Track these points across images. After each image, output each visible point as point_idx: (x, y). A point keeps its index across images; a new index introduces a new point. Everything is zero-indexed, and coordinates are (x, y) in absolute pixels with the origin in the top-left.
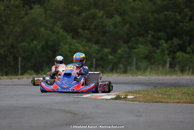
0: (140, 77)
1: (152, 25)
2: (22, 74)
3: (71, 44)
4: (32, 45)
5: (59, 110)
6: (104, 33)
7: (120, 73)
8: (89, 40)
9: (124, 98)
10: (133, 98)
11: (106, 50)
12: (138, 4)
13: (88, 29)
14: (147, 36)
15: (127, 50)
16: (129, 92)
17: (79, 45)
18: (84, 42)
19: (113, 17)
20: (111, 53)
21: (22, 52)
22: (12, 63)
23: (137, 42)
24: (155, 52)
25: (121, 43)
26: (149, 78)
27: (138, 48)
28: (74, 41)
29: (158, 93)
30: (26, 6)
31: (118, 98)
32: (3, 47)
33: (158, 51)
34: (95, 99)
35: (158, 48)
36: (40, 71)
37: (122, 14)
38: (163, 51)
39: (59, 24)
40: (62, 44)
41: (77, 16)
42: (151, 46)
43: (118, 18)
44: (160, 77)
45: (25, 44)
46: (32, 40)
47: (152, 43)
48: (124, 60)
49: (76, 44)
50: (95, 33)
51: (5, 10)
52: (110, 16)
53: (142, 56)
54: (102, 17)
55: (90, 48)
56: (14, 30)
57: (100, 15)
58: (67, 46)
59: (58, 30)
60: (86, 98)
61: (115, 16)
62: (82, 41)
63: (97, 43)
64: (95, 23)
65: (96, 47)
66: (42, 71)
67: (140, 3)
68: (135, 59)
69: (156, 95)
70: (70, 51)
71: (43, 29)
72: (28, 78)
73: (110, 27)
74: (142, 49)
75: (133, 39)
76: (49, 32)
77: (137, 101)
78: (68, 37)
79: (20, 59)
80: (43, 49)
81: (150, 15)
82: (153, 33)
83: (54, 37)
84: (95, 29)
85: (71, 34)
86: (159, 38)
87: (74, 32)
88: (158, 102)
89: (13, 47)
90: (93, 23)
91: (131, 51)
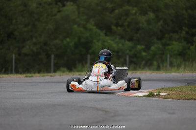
0: (173, 74)
1: (186, 22)
2: (55, 71)
3: (104, 41)
4: (65, 42)
5: (91, 107)
6: (138, 30)
7: (154, 70)
8: (122, 37)
9: (157, 95)
10: (166, 95)
11: (139, 47)
13: (122, 26)
14: (181, 33)
15: (161, 47)
16: (162, 89)
17: (112, 42)
18: (117, 40)
19: (147, 13)
20: (144, 50)
21: (54, 50)
22: (45, 61)
23: (171, 39)
24: (189, 48)
25: (155, 40)
26: (182, 75)
27: (172, 44)
28: (107, 38)
29: (191, 90)
30: (59, 4)
31: (151, 95)
32: (35, 44)
33: (191, 47)
34: (128, 97)
35: (192, 45)
36: (73, 69)
37: (156, 10)
39: (92, 21)
40: (95, 41)
41: (111, 13)
42: (185, 43)
43: (151, 15)
44: (194, 74)
45: (57, 41)
46: (65, 38)
47: (186, 39)
48: (157, 56)
49: (109, 41)
50: (128, 30)
51: (37, 8)
52: (144, 13)
53: (176, 52)
54: (135, 13)
55: (123, 45)
56: (47, 28)
57: (134, 11)
58: (100, 44)
60: (119, 95)
61: (149, 13)
62: (116, 38)
63: (130, 40)
64: (128, 20)
65: (129, 44)
66: (75, 67)
68: (168, 56)
69: (189, 92)
71: (75, 26)
72: (60, 75)
73: (143, 24)
74: (176, 46)
75: (167, 35)
76: (82, 29)
77: (169, 98)
78: (102, 34)
79: (53, 56)
80: (76, 46)
81: (184, 11)
82: (187, 29)
83: (87, 34)
84: (128, 26)
85: (104, 32)
86: (193, 35)
87: (108, 30)
88: (191, 99)
89: (45, 44)
90: (126, 19)
91: (165, 48)
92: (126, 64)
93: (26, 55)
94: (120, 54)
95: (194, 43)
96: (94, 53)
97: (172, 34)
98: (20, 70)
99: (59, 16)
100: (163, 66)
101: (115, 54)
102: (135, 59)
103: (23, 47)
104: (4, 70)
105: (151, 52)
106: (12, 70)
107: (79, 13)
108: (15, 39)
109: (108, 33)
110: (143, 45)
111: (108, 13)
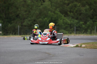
3: (64, 20)
4: (44, 20)
6: (80, 14)
8: (73, 18)
11: (81, 23)
13: (72, 12)
15: (92, 22)
17: (68, 20)
19: (85, 6)
25: (89, 19)
28: (65, 18)
30: (42, 1)
32: (29, 21)
37: (90, 5)
39: (58, 10)
40: (59, 19)
43: (87, 7)
45: (40, 19)
46: (44, 18)
48: (90, 27)
49: (66, 19)
50: (76, 14)
51: (31, 3)
52: (84, 5)
54: (80, 6)
55: (73, 21)
56: (36, 13)
57: (79, 5)
58: (62, 21)
59: (58, 12)
61: (86, 6)
62: (70, 18)
63: (76, 19)
64: (76, 9)
65: (76, 21)
68: (96, 27)
70: (63, 23)
71: (50, 12)
73: (83, 11)
75: (95, 17)
76: (53, 13)
83: (56, 16)
84: (76, 12)
85: (64, 15)
89: (35, 21)
90: (75, 9)
91: (94, 23)
92: (74, 31)
93: (25, 26)
94: (72, 26)
96: (58, 25)
99: (41, 7)
100: (93, 32)
101: (69, 26)
102: (79, 29)
103: (24, 22)
104: (14, 33)
105: (87, 25)
106: (18, 33)
107: (52, 6)
108: (20, 18)
109: (66, 15)
110: (83, 21)
111: (66, 6)
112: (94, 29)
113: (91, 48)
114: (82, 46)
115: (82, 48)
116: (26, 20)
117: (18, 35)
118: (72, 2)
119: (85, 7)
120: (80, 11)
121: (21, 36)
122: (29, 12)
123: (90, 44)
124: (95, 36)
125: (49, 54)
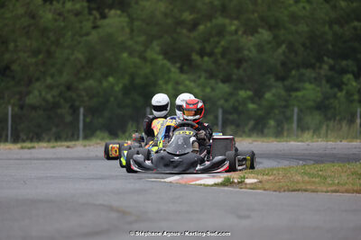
2: (86, 137)
3: (177, 83)
4: (105, 84)
6: (239, 62)
8: (211, 75)
11: (243, 94)
12: (304, 8)
13: (211, 54)
14: (320, 68)
15: (283, 93)
17: (192, 85)
18: (202, 80)
19: (257, 32)
20: (253, 102)
21: (86, 99)
22: (68, 119)
23: (301, 79)
24: (335, 96)
25: (272, 80)
27: (304, 89)
28: (184, 77)
30: (95, 12)
32: (50, 87)
33: (339, 94)
35: (341, 90)
36: (120, 133)
37: (274, 26)
38: (349, 94)
39: (156, 46)
40: (160, 82)
41: (190, 31)
42: (328, 86)
43: (265, 35)
45: (91, 82)
46: (106, 76)
47: (329, 80)
48: (277, 111)
49: (187, 83)
50: (222, 61)
51: (56, 20)
52: (251, 30)
53: (311, 103)
54: (236, 32)
55: (213, 89)
56: (72, 58)
57: (233, 28)
58: (170, 87)
59: (155, 56)
61: (260, 30)
62: (200, 77)
63: (224, 81)
64: (223, 43)
65: (225, 88)
66: (124, 132)
67: (308, 7)
68: (296, 110)
71: (125, 55)
73: (250, 51)
74: (310, 91)
75: (294, 72)
76: (137, 60)
78: (173, 69)
80: (127, 91)
81: (327, 28)
82: (331, 61)
83: (147, 69)
84: (223, 55)
85: (178, 65)
86: (344, 71)
87: (184, 61)
89: (69, 88)
90: (218, 43)
91: (290, 96)
92: (217, 125)
93: (34, 108)
95: (344, 87)
97: (303, 71)
98: (23, 136)
100: (288, 130)
103: (28, 93)
105: (264, 103)
106: (7, 136)
107: (132, 31)
108: (13, 78)
109: (185, 68)
110: (250, 90)
111: (184, 31)
112: (289, 119)
113: (279, 190)
114: (247, 181)
115: (246, 188)
116: (38, 84)
117: (6, 141)
118: (210, 18)
119: (256, 35)
120: (239, 50)
121: (19, 145)
122: (49, 54)
123: (275, 172)
124: (292, 143)
125: (123, 213)
